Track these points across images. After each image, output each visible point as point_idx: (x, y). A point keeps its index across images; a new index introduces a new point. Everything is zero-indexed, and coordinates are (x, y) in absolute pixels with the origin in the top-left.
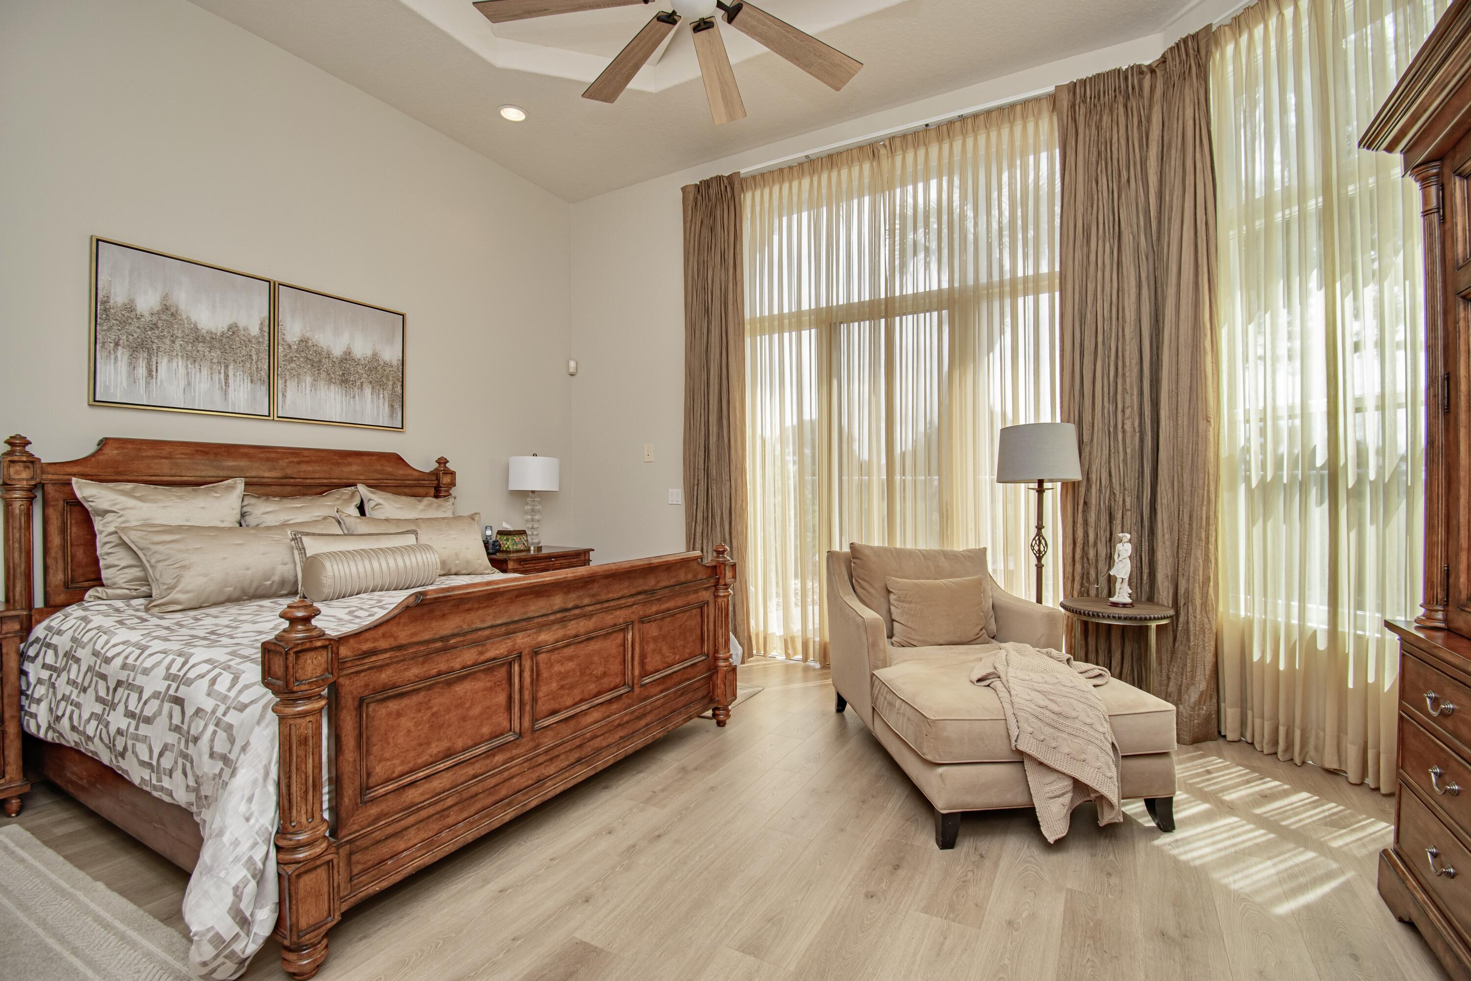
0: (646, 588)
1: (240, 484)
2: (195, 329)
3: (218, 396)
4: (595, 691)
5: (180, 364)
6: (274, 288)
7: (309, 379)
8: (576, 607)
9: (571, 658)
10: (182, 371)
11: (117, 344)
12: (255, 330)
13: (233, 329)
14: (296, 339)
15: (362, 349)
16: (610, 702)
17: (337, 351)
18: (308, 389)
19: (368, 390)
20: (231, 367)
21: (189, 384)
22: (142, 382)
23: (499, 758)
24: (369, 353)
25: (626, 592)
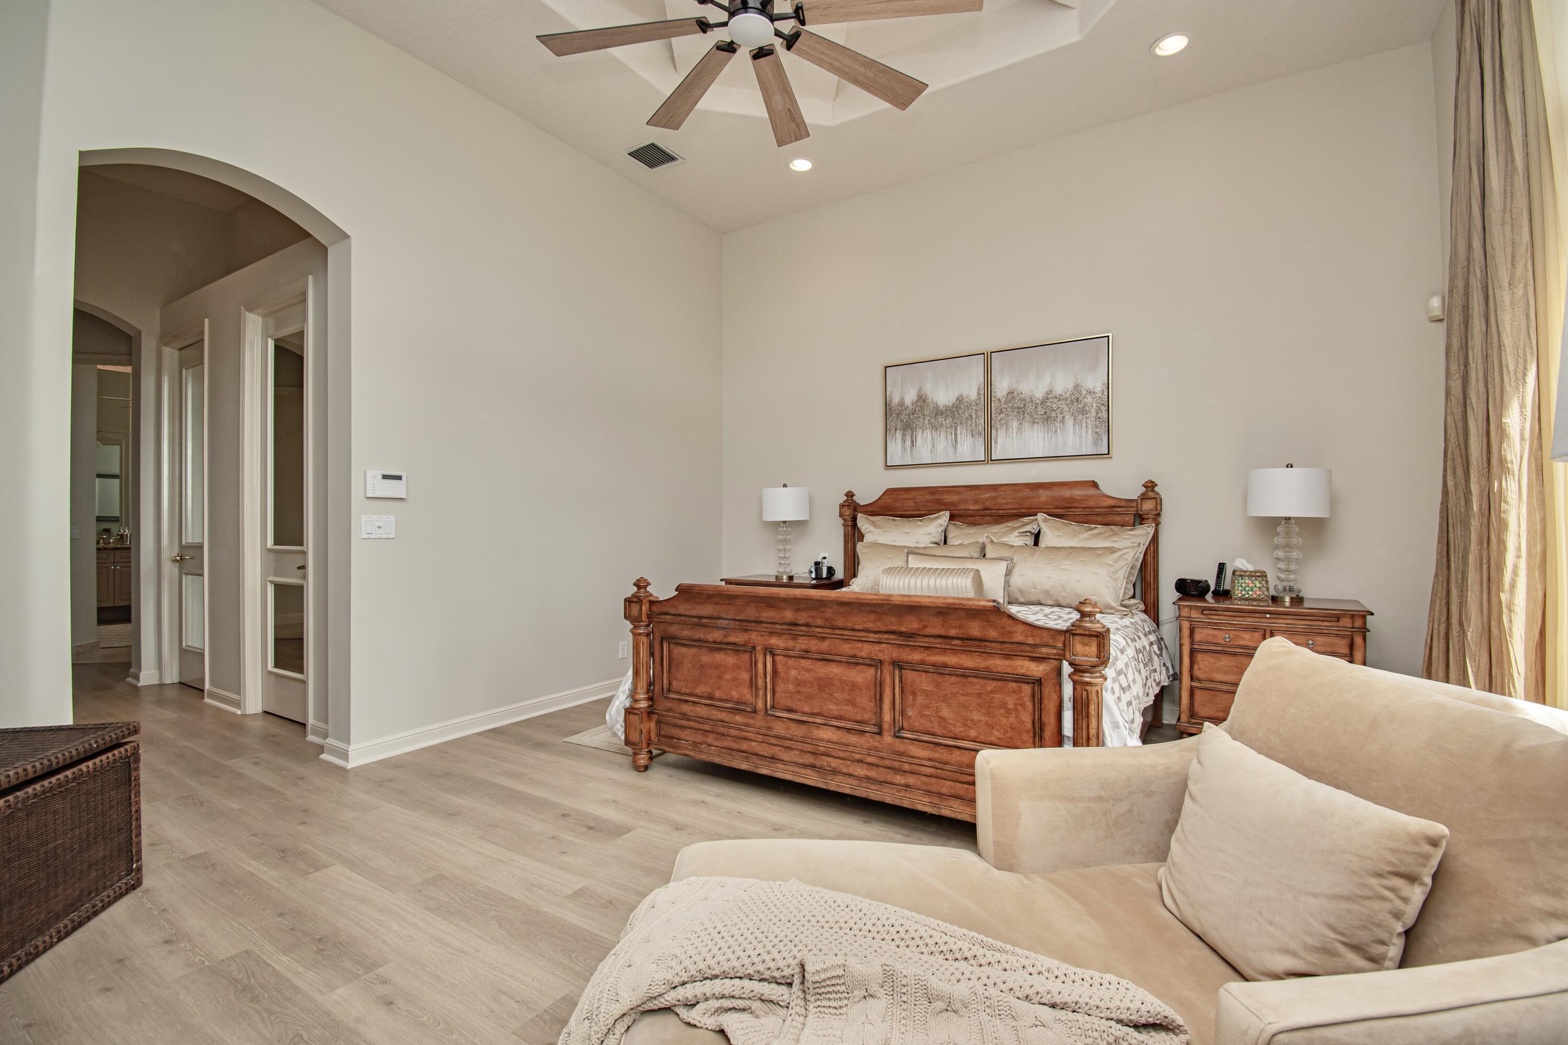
0: (903, 629)
1: (947, 514)
2: (937, 407)
3: (951, 450)
4: (836, 713)
5: (928, 433)
6: (988, 358)
7: (1015, 424)
8: (807, 625)
9: (809, 670)
10: (929, 437)
11: (896, 429)
12: (973, 396)
13: (960, 400)
14: (1004, 393)
15: (1063, 384)
16: (849, 730)
17: (1039, 394)
18: (1015, 433)
19: (1070, 423)
20: (958, 428)
21: (934, 446)
22: (909, 450)
23: (738, 718)
24: (1070, 386)
25: (870, 625)
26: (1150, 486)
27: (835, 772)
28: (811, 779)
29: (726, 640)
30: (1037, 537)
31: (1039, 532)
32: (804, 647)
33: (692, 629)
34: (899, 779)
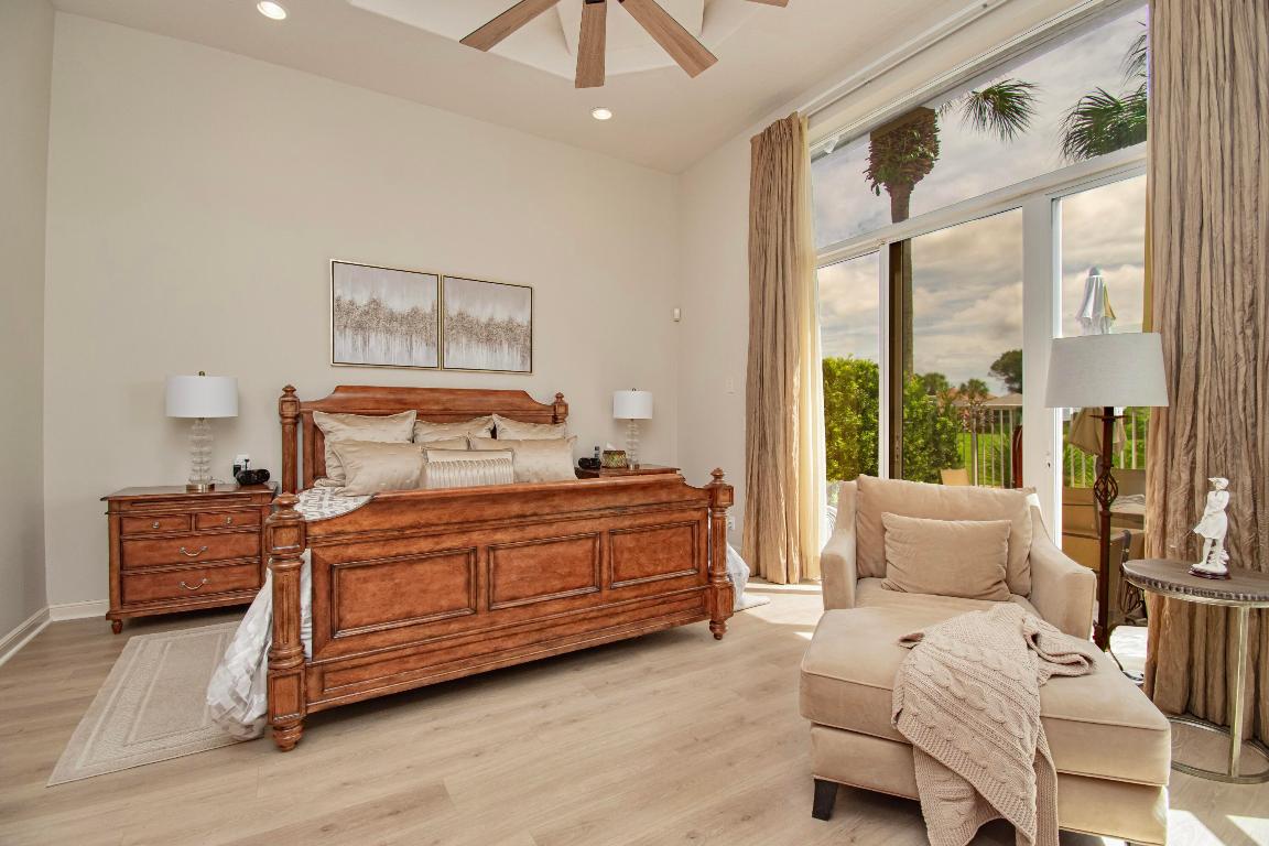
0: (618, 504)
1: (413, 413)
2: (392, 314)
3: (406, 356)
4: (559, 586)
5: (382, 337)
6: (441, 280)
7: (464, 340)
8: (535, 514)
9: (533, 557)
10: (384, 341)
11: (345, 327)
12: (428, 310)
13: (415, 311)
14: (456, 313)
15: (501, 316)
16: (573, 598)
17: (484, 320)
18: (464, 348)
19: (505, 346)
21: (388, 349)
22: (360, 350)
23: (454, 626)
24: (506, 319)
25: (593, 506)
26: (559, 397)
27: (561, 637)
28: (540, 653)
29: (438, 547)
30: (494, 433)
31: (495, 428)
32: (532, 535)
33: (384, 545)
34: (614, 621)
